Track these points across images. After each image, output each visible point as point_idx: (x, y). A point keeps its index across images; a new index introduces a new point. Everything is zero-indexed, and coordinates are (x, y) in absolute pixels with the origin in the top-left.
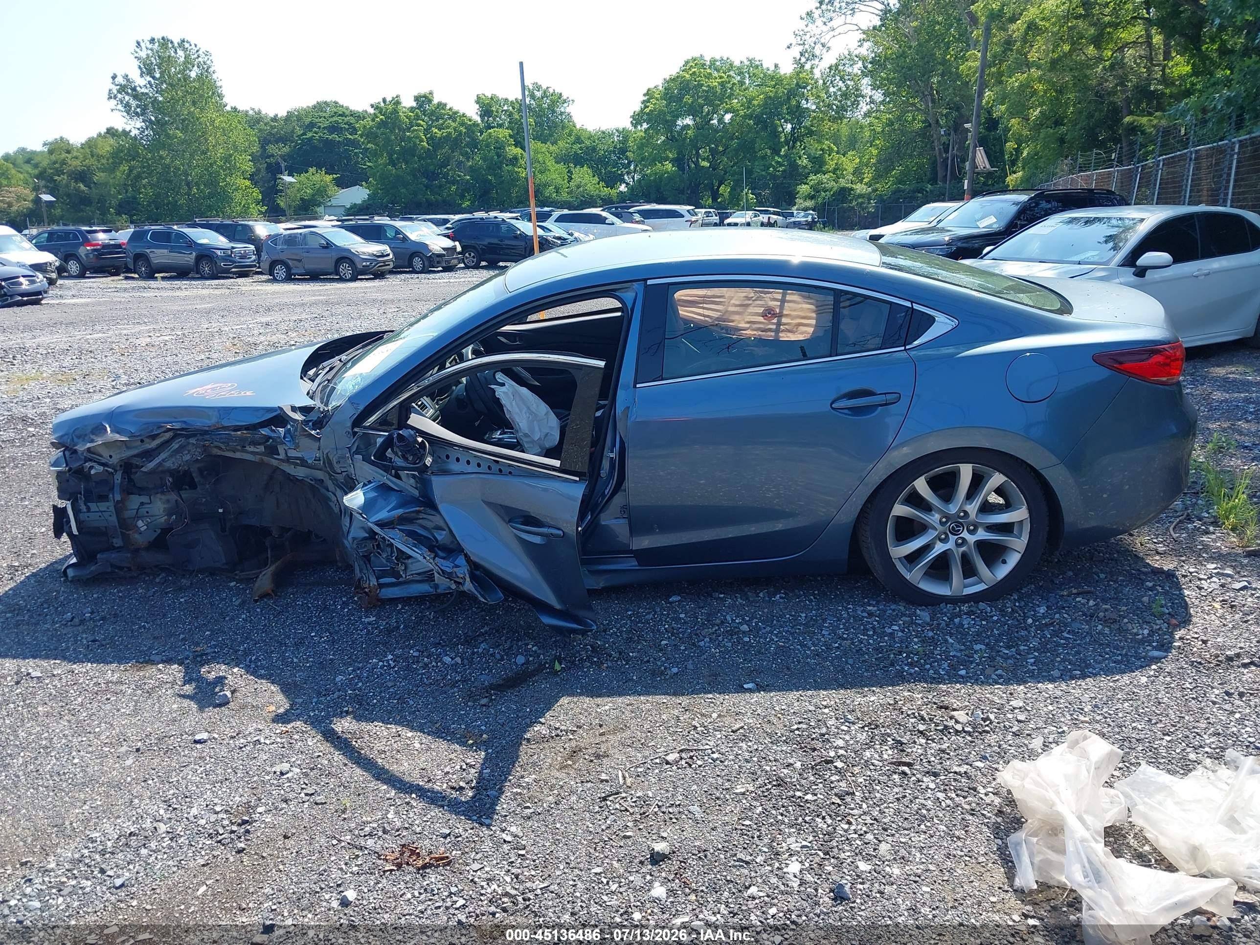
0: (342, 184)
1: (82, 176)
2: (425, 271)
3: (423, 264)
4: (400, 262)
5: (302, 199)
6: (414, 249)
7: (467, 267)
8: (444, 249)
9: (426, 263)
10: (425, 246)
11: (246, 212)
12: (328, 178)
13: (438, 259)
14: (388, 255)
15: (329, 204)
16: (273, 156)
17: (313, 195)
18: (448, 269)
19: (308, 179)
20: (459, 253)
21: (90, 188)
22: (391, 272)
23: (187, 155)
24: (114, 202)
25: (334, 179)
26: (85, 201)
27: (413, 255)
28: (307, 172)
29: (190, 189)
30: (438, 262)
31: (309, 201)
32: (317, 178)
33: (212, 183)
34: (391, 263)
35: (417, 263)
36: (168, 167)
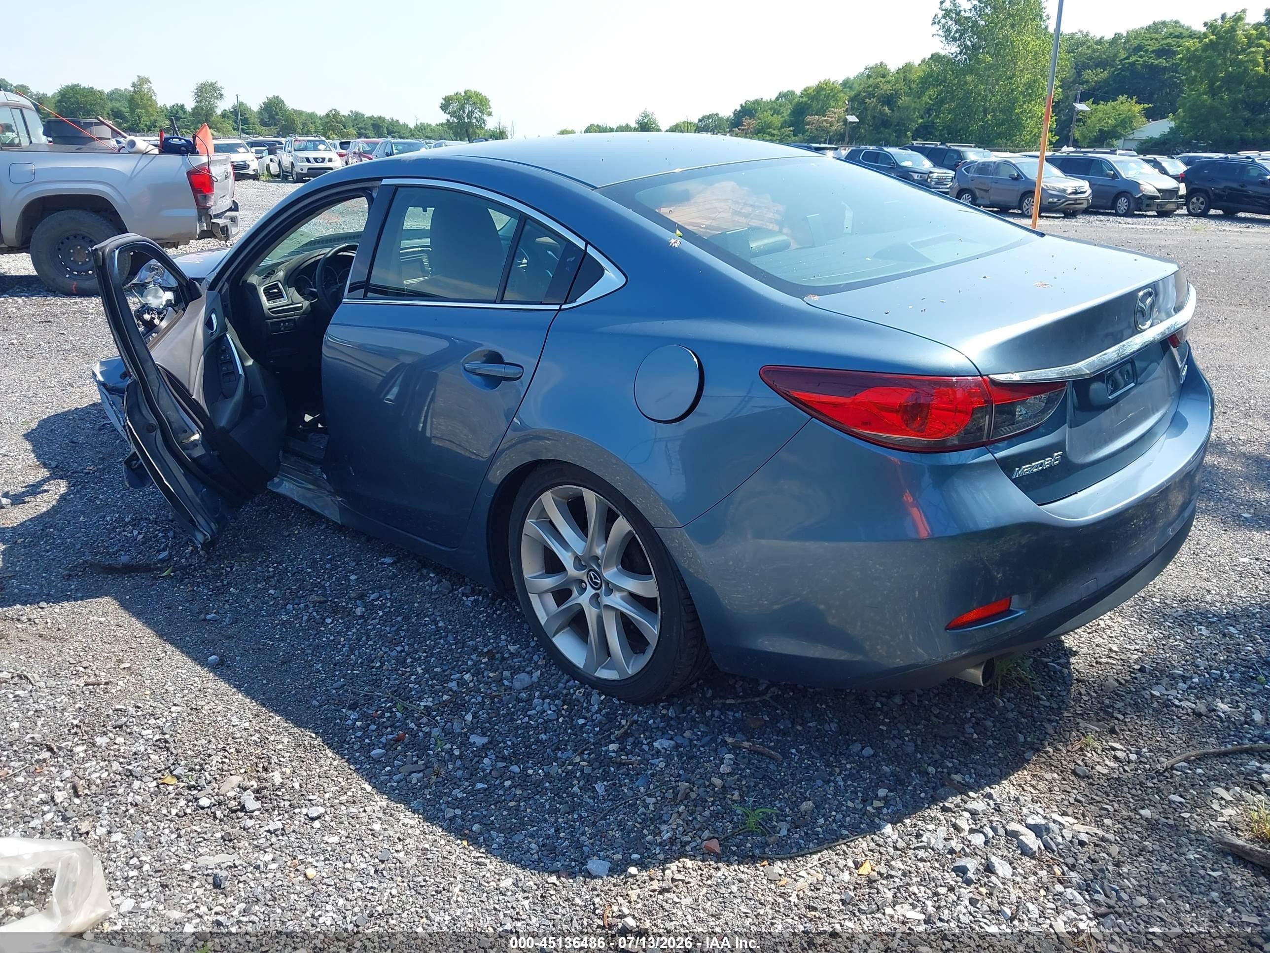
0: (1152, 115)
1: (889, 100)
2: (1128, 214)
3: (1129, 206)
4: (1102, 202)
5: (1100, 130)
6: (1122, 188)
7: (1190, 214)
8: (1159, 191)
9: (1132, 206)
10: (1136, 185)
11: (1035, 142)
12: (1138, 108)
13: (1148, 202)
14: (1085, 192)
15: (1131, 137)
16: (1087, 82)
17: (1115, 126)
18: (1163, 214)
19: (1114, 108)
20: (1181, 197)
21: (893, 111)
22: (1086, 212)
23: (992, 80)
24: (914, 126)
25: (1144, 109)
26: (885, 123)
27: (1121, 194)
28: (1115, 100)
29: (985, 115)
30: (1148, 205)
31: (1108, 132)
32: (1125, 107)
33: (1009, 110)
34: (1086, 202)
35: (1122, 203)
36: (969, 92)
